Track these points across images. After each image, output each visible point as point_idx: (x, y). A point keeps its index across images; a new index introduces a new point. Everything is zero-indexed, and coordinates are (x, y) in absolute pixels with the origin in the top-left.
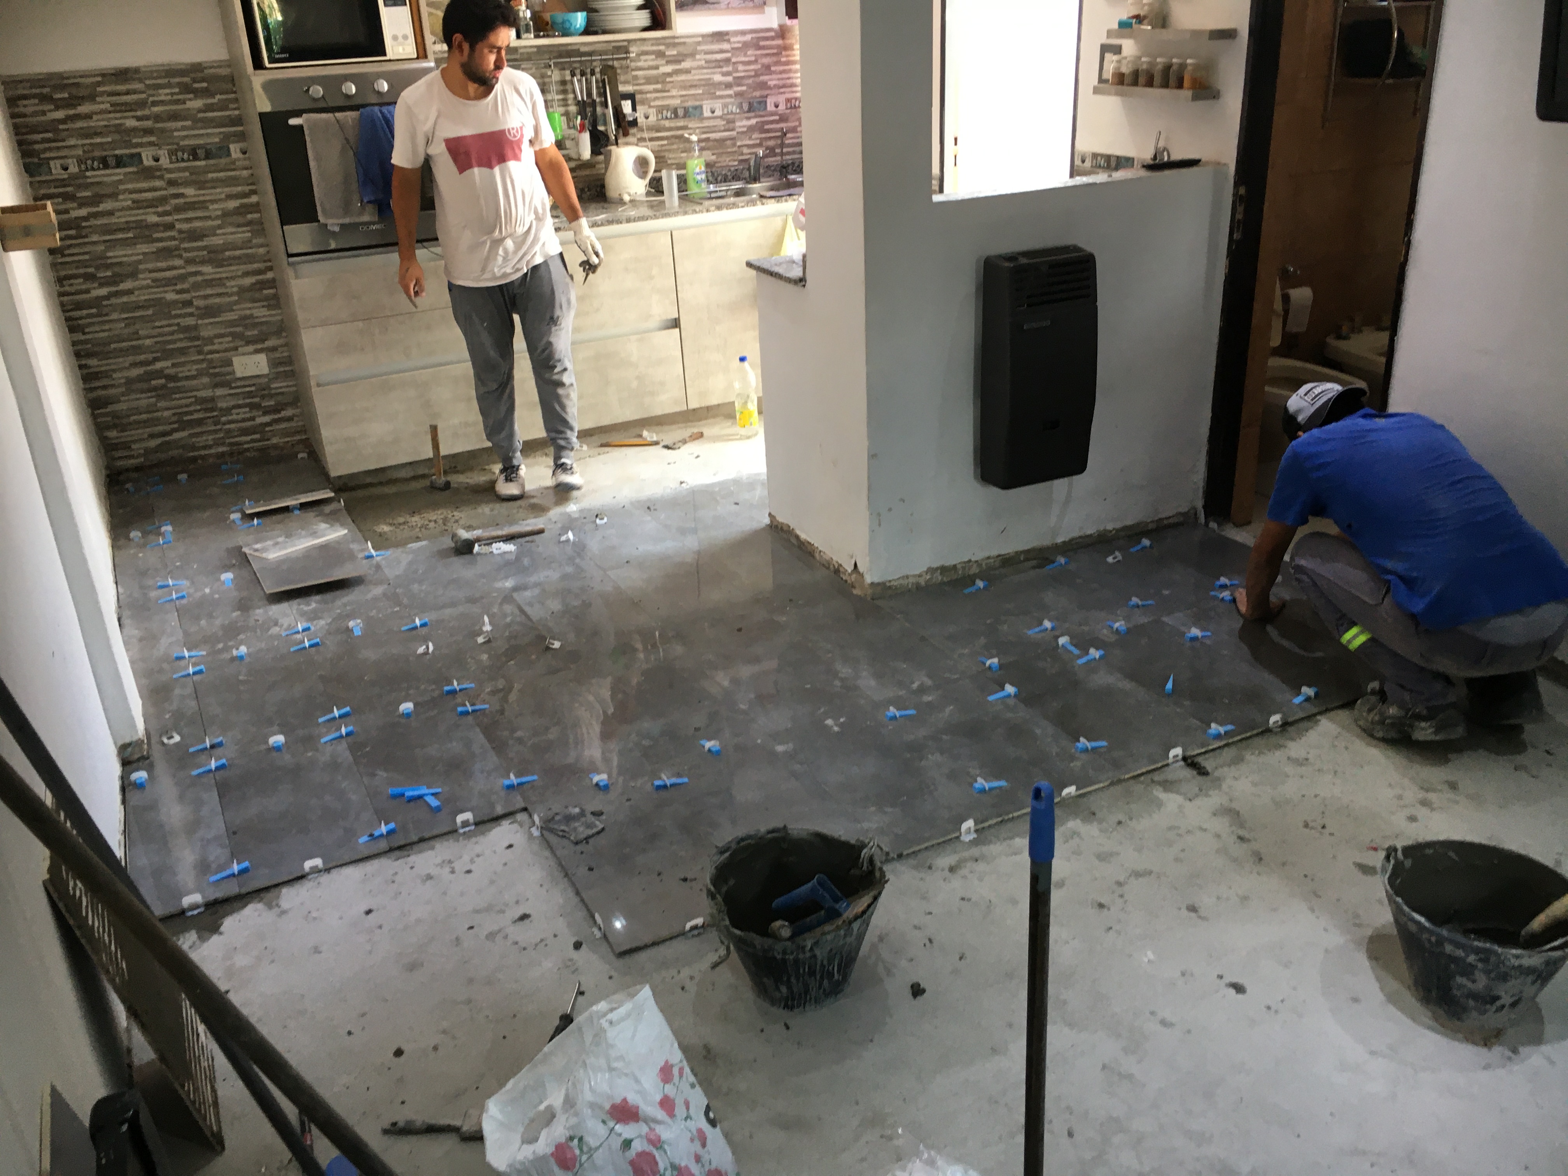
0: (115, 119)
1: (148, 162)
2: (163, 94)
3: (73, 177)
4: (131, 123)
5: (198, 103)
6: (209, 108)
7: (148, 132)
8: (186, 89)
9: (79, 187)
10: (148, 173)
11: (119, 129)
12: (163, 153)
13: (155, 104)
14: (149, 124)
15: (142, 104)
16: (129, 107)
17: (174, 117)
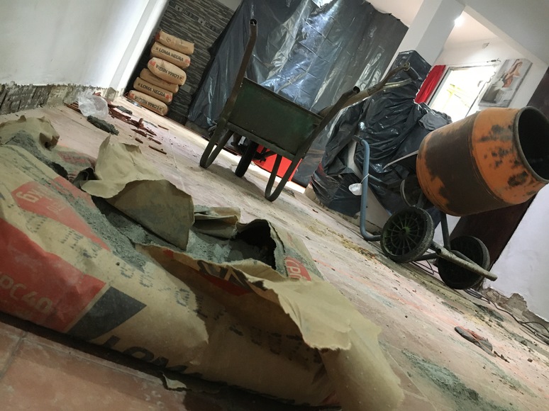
0: (199, 6)
1: (199, 21)
2: (215, 9)
3: (178, 12)
4: (202, 10)
5: (221, 17)
6: (222, 19)
7: (204, 15)
8: (221, 11)
9: (178, 15)
10: (197, 24)
11: (198, 9)
12: (204, 22)
13: (211, 10)
14: (206, 13)
15: (208, 8)
16: (205, 6)
17: (213, 16)
